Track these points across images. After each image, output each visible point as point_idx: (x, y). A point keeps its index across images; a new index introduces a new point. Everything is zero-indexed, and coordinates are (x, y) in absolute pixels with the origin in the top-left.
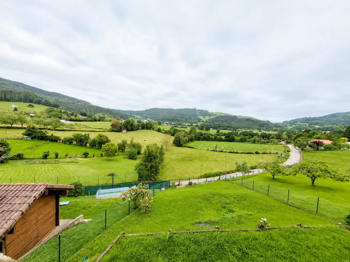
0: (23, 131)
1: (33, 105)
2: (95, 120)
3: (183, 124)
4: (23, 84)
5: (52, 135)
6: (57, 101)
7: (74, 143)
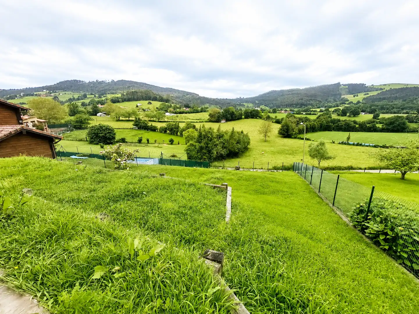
0: (133, 123)
1: (151, 102)
2: (197, 112)
3: (311, 109)
4: (146, 84)
5: (152, 125)
6: (168, 95)
7: (168, 132)
